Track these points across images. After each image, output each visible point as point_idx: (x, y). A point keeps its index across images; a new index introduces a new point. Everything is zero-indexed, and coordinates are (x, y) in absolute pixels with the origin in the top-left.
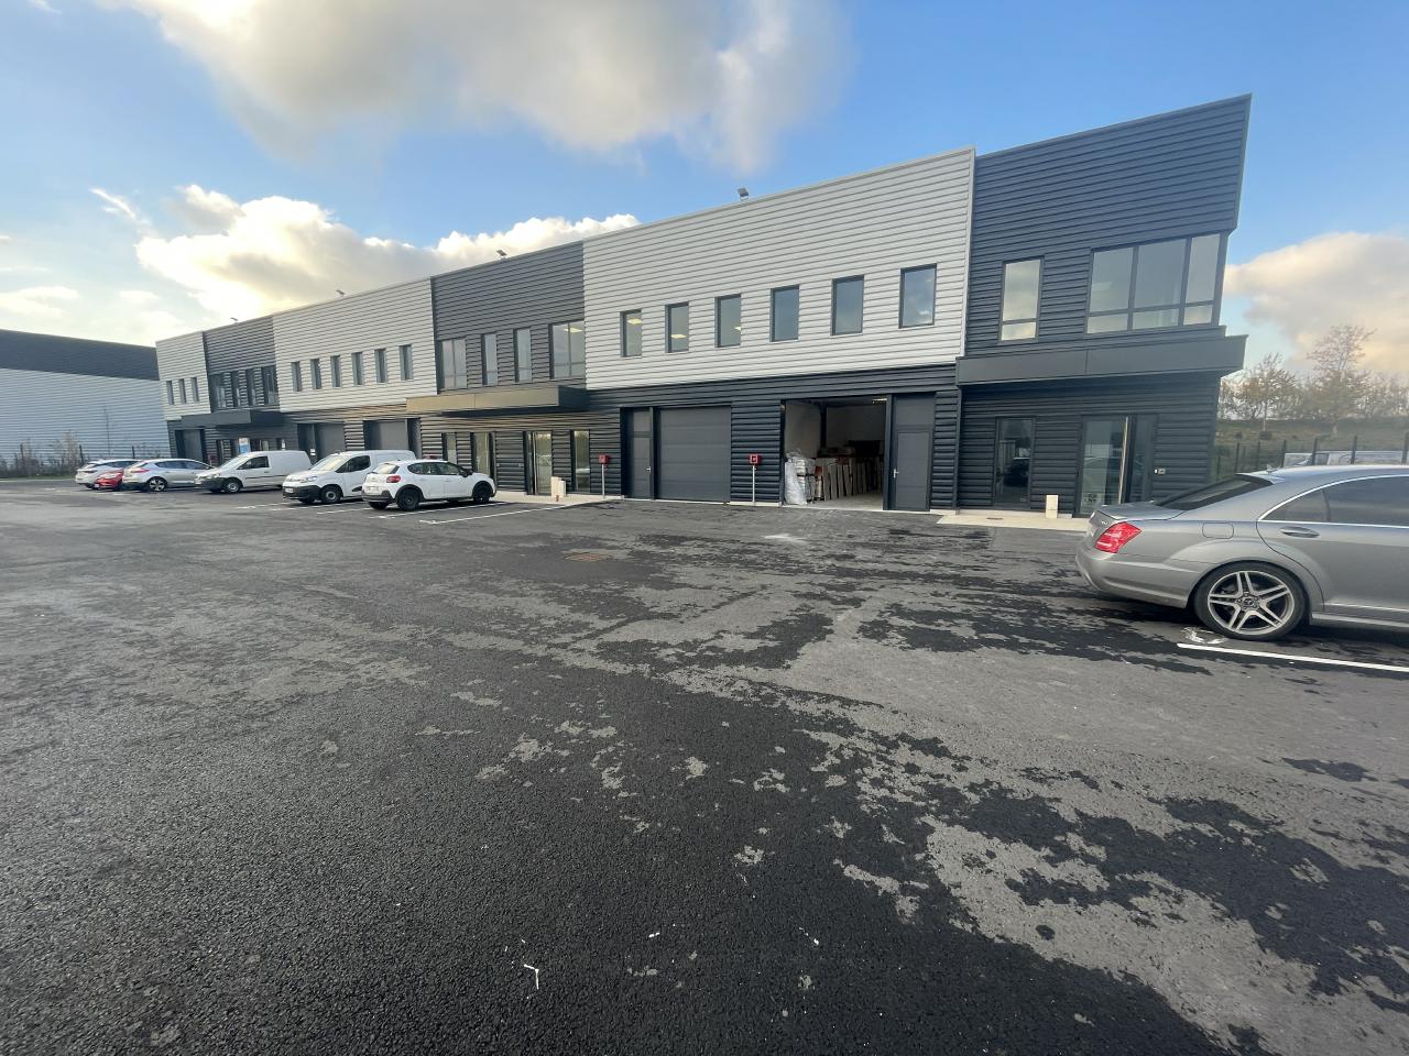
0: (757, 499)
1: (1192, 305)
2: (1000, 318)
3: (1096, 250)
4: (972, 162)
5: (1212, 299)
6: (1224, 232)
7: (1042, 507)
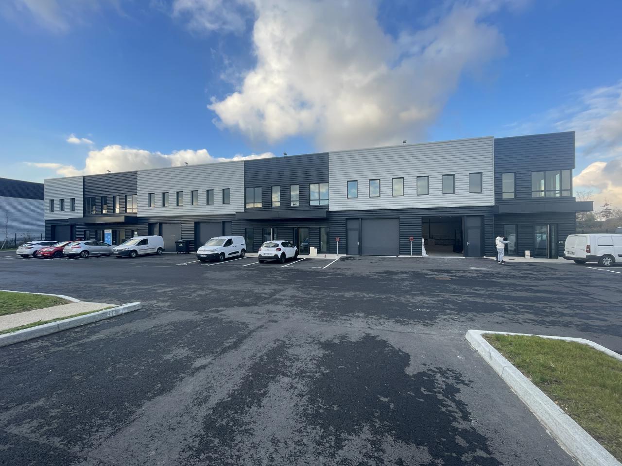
0: (413, 254)
1: (564, 190)
2: (502, 191)
3: (533, 172)
4: (493, 141)
5: (569, 189)
6: (571, 170)
7: (523, 255)
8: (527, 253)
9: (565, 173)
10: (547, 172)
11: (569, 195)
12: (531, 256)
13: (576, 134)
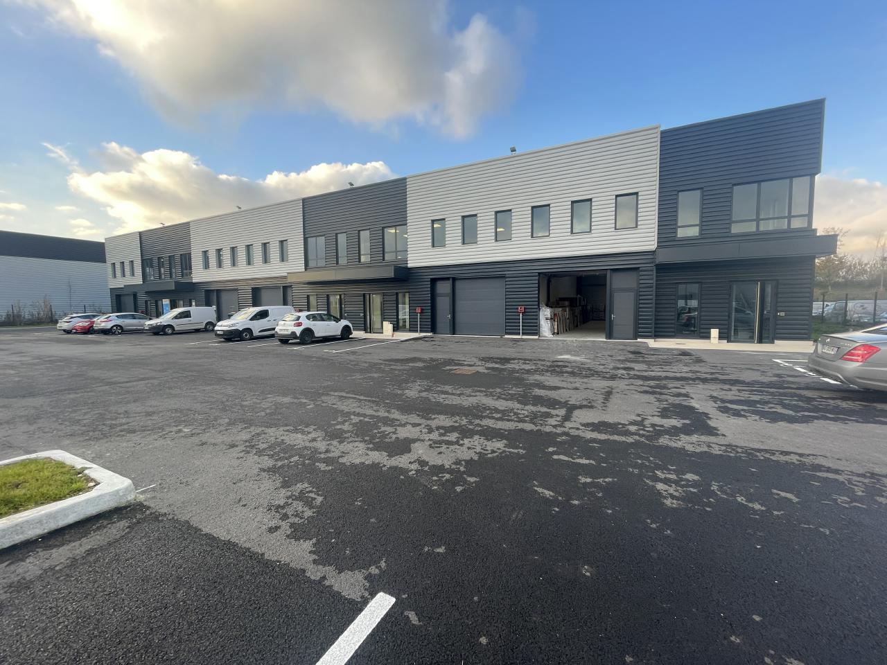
0: (523, 334)
1: (794, 216)
2: (676, 224)
3: (735, 185)
4: (659, 133)
5: (807, 212)
6: (813, 175)
7: (708, 337)
8: (715, 333)
9: (800, 184)
10: (762, 183)
11: (806, 225)
12: (721, 338)
13: (827, 103)
